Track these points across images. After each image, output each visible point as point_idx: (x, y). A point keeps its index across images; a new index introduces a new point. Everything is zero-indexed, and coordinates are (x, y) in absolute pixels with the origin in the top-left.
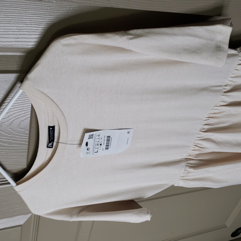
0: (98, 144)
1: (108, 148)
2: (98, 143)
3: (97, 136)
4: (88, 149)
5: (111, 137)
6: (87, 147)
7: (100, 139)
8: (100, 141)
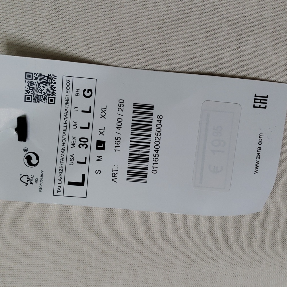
0: (84, 142)
1: (145, 175)
2: (86, 134)
3: (77, 95)
4: (29, 158)
5: (156, 112)
6: (22, 143)
7: (98, 112)
8: (98, 124)
